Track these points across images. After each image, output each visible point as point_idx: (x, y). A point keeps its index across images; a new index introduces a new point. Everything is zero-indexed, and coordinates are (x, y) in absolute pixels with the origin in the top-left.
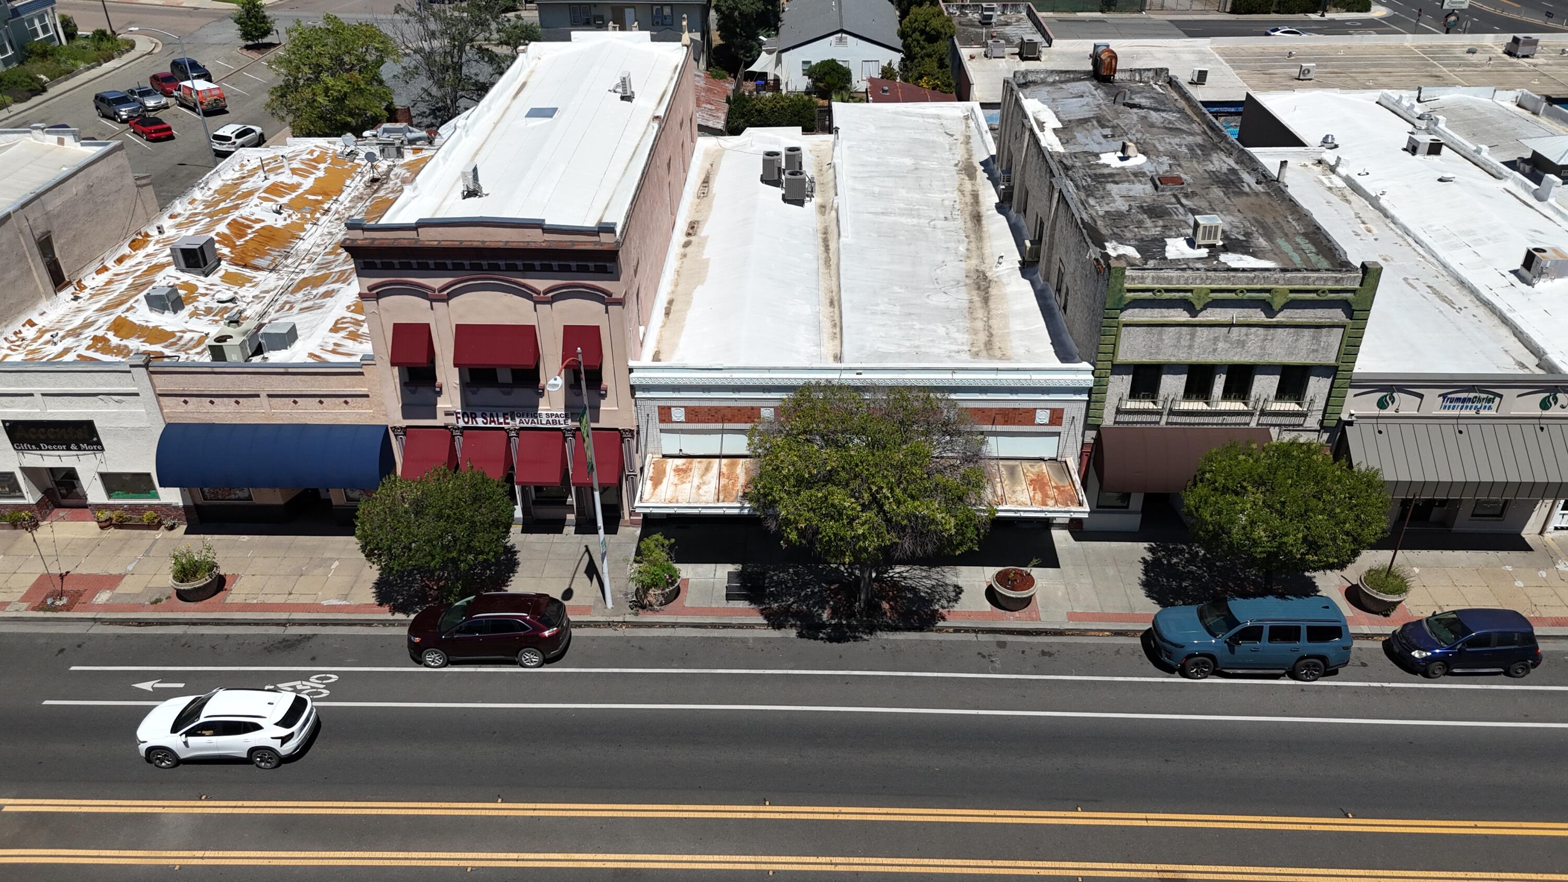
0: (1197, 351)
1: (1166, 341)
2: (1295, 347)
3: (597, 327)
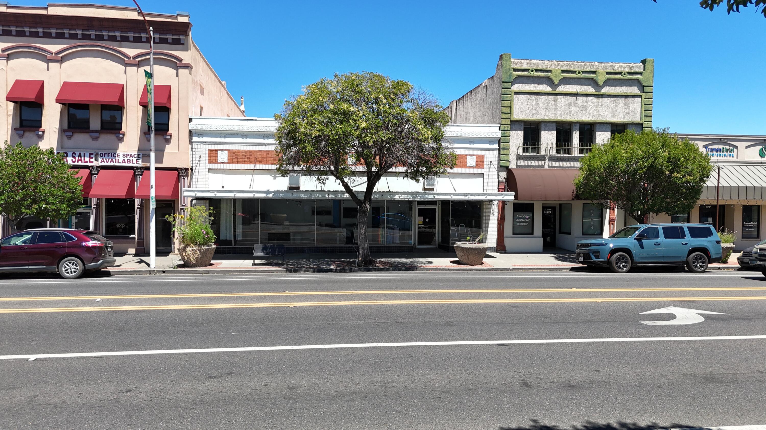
0: (560, 112)
1: (541, 105)
2: (616, 111)
3: (170, 87)
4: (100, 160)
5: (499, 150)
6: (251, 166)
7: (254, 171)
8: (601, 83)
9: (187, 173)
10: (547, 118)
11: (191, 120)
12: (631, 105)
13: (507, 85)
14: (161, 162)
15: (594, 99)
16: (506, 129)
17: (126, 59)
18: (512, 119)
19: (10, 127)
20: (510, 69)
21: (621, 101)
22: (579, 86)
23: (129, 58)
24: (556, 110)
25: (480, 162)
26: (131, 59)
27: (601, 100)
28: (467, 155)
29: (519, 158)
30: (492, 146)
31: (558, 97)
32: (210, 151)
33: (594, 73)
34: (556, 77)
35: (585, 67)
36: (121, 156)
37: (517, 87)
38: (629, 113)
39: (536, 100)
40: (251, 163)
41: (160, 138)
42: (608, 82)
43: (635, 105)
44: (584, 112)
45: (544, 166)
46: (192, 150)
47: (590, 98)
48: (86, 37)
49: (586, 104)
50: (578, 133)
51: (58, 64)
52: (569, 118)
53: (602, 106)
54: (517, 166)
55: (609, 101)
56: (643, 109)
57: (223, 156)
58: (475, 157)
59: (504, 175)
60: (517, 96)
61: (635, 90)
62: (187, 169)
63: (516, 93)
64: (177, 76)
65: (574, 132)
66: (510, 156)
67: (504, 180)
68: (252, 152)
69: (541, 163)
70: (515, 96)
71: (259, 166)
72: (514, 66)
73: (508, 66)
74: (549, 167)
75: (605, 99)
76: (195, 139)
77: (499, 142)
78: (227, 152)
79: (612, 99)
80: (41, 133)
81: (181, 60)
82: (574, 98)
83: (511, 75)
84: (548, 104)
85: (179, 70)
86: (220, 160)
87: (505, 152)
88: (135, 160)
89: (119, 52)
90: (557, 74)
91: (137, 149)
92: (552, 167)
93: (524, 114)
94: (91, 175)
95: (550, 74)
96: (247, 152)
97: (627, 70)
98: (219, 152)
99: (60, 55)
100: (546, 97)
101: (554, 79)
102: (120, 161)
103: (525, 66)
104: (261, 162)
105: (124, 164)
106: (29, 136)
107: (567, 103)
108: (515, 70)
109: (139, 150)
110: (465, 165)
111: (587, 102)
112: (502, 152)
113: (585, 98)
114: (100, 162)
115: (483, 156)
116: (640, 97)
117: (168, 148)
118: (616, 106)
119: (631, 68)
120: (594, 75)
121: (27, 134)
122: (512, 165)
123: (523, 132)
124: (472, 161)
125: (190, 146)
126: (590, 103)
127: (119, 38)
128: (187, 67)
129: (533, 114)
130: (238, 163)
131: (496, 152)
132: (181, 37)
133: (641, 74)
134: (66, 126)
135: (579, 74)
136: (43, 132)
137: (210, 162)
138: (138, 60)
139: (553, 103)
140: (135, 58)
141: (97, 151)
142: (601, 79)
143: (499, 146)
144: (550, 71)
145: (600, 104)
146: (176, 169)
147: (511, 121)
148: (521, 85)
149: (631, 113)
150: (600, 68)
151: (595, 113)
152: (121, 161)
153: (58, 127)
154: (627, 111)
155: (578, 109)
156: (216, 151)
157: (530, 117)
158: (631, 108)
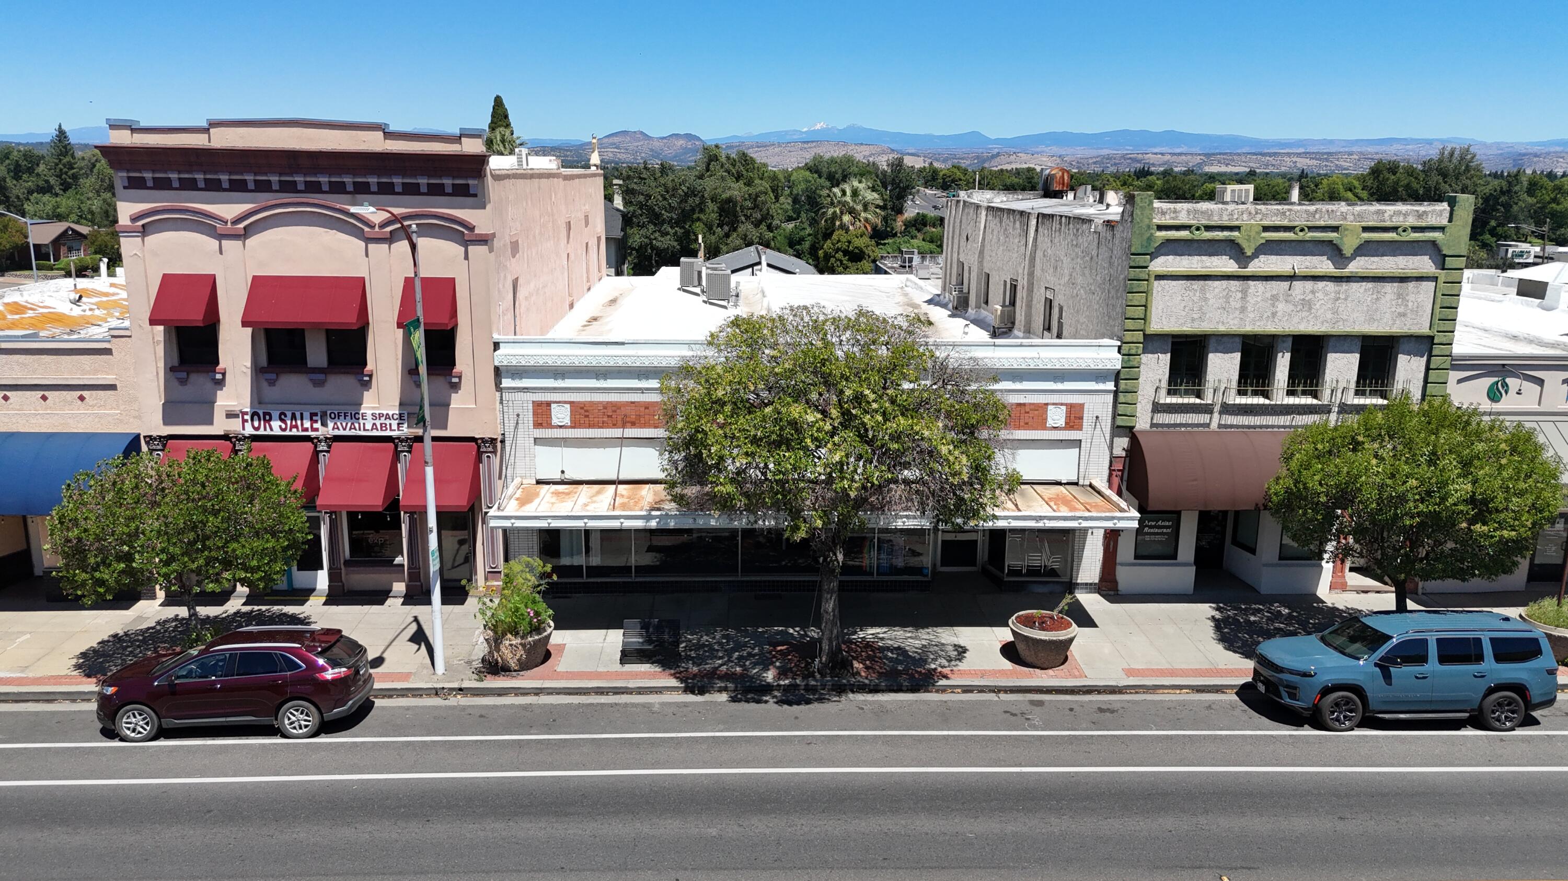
0: (1252, 315)
1: (1211, 302)
2: (1377, 310)
3: (453, 280)
4: (331, 425)
5: (1116, 393)
6: (617, 432)
7: (622, 441)
8: (1348, 251)
9: (495, 447)
10: (1222, 328)
11: (496, 346)
12: (1411, 297)
13: (1140, 260)
14: (445, 427)
15: (1330, 286)
16: (1133, 352)
17: (366, 229)
18: (1148, 332)
19: (161, 364)
20: (1149, 227)
21: (1390, 289)
22: (1299, 258)
23: (372, 227)
24: (1243, 309)
25: (1074, 417)
26: (377, 229)
27: (1344, 286)
28: (1047, 404)
29: (1157, 408)
30: (1101, 386)
31: (1251, 283)
32: (537, 405)
33: (1335, 229)
34: (1249, 240)
35: (1317, 216)
36: (369, 417)
37: (1161, 264)
38: (1404, 315)
39: (1203, 290)
40: (615, 426)
41: (440, 381)
42: (1365, 249)
43: (1421, 297)
44: (1305, 314)
45: (1208, 425)
46: (501, 402)
47: (1321, 284)
48: (288, 187)
49: (1310, 296)
50: (1288, 356)
51: (240, 243)
52: (1270, 328)
53: (1346, 299)
54: (1152, 425)
55: (1362, 290)
56: (1438, 306)
57: (561, 415)
58: (1064, 408)
59: (1122, 443)
60: (1162, 282)
61: (1424, 264)
62: (493, 441)
63: (1160, 277)
64: (466, 257)
65: (1280, 355)
66: (1138, 405)
67: (1124, 454)
68: (616, 406)
69: (1203, 418)
70: (1156, 283)
71: (631, 432)
72: (1157, 221)
73: (1146, 221)
74: (1220, 426)
75: (1354, 286)
76: (506, 383)
77: (1117, 377)
78: (568, 406)
79: (1370, 285)
80: (219, 376)
81: (471, 228)
82: (1286, 285)
83: (1150, 239)
84: (1227, 297)
85: (470, 248)
86: (555, 421)
87: (1129, 397)
88: (394, 424)
89: (353, 216)
90: (1253, 234)
91: (397, 404)
92: (1226, 426)
93: (1173, 319)
94: (316, 453)
95: (1236, 234)
96: (606, 405)
97: (1412, 221)
98: (553, 406)
99: (241, 226)
100: (1224, 283)
101: (1244, 244)
102: (367, 427)
103: (1183, 219)
104: (633, 424)
105: (375, 433)
106: (199, 380)
107: (1268, 295)
108: (1160, 228)
109: (401, 404)
110: (1041, 424)
111: (1313, 292)
112: (1122, 398)
113: (1309, 285)
114: (330, 430)
115: (1082, 406)
116: (1435, 279)
117: (457, 401)
118: (1377, 299)
119: (1420, 216)
120: (1335, 234)
121: (194, 377)
122: (1142, 422)
123: (1169, 355)
124: (1057, 417)
125: (498, 394)
126: (1320, 295)
127: (350, 188)
128: (484, 240)
129: (1193, 320)
130: (590, 426)
131: (1110, 398)
132: (471, 182)
133: (1442, 229)
134: (264, 361)
135: (1301, 234)
136: (224, 374)
137: (538, 425)
138: (389, 229)
139: (1239, 295)
140: (383, 225)
141: (324, 408)
142: (1349, 244)
143: (1116, 386)
144: (1237, 228)
145: (1342, 296)
146: (472, 439)
147: (1144, 334)
148: (1171, 258)
149: (1409, 315)
150: (1350, 218)
151: (1329, 315)
152: (369, 426)
153: (249, 364)
154: (1401, 310)
155: (1292, 307)
156: (549, 404)
157: (1187, 328)
158: (1410, 304)
